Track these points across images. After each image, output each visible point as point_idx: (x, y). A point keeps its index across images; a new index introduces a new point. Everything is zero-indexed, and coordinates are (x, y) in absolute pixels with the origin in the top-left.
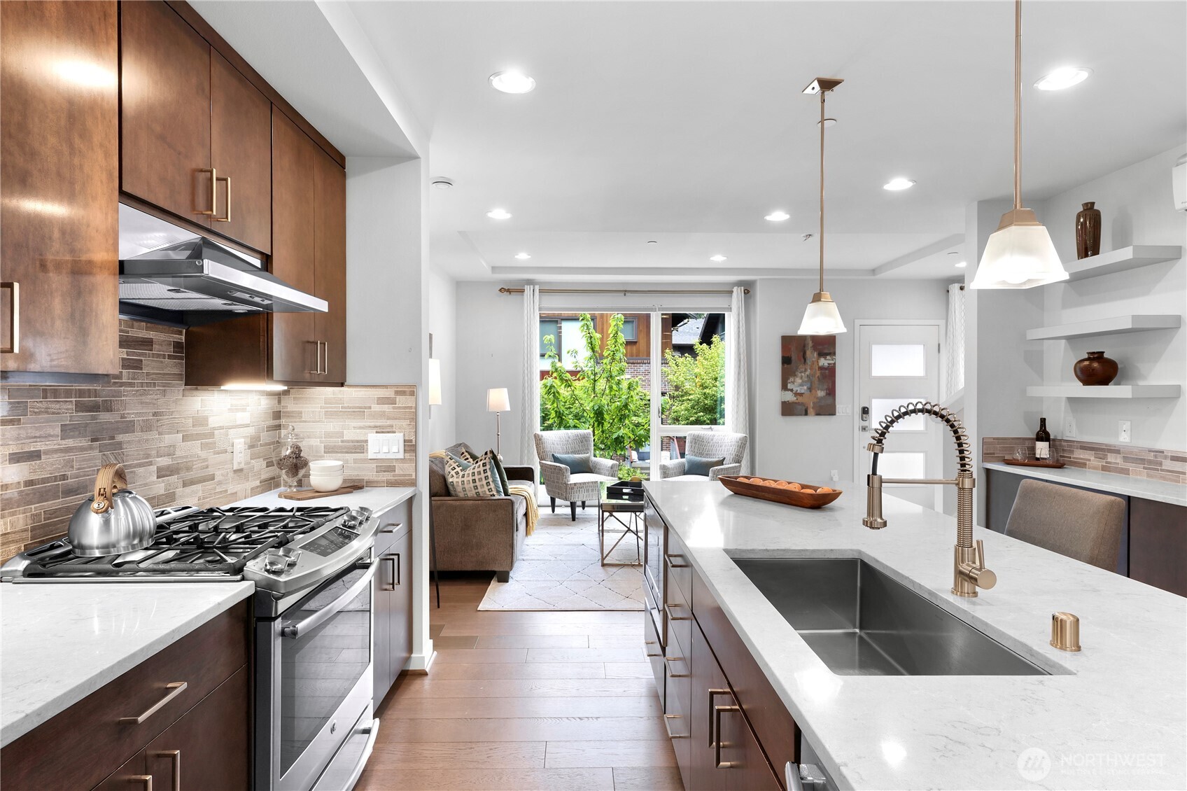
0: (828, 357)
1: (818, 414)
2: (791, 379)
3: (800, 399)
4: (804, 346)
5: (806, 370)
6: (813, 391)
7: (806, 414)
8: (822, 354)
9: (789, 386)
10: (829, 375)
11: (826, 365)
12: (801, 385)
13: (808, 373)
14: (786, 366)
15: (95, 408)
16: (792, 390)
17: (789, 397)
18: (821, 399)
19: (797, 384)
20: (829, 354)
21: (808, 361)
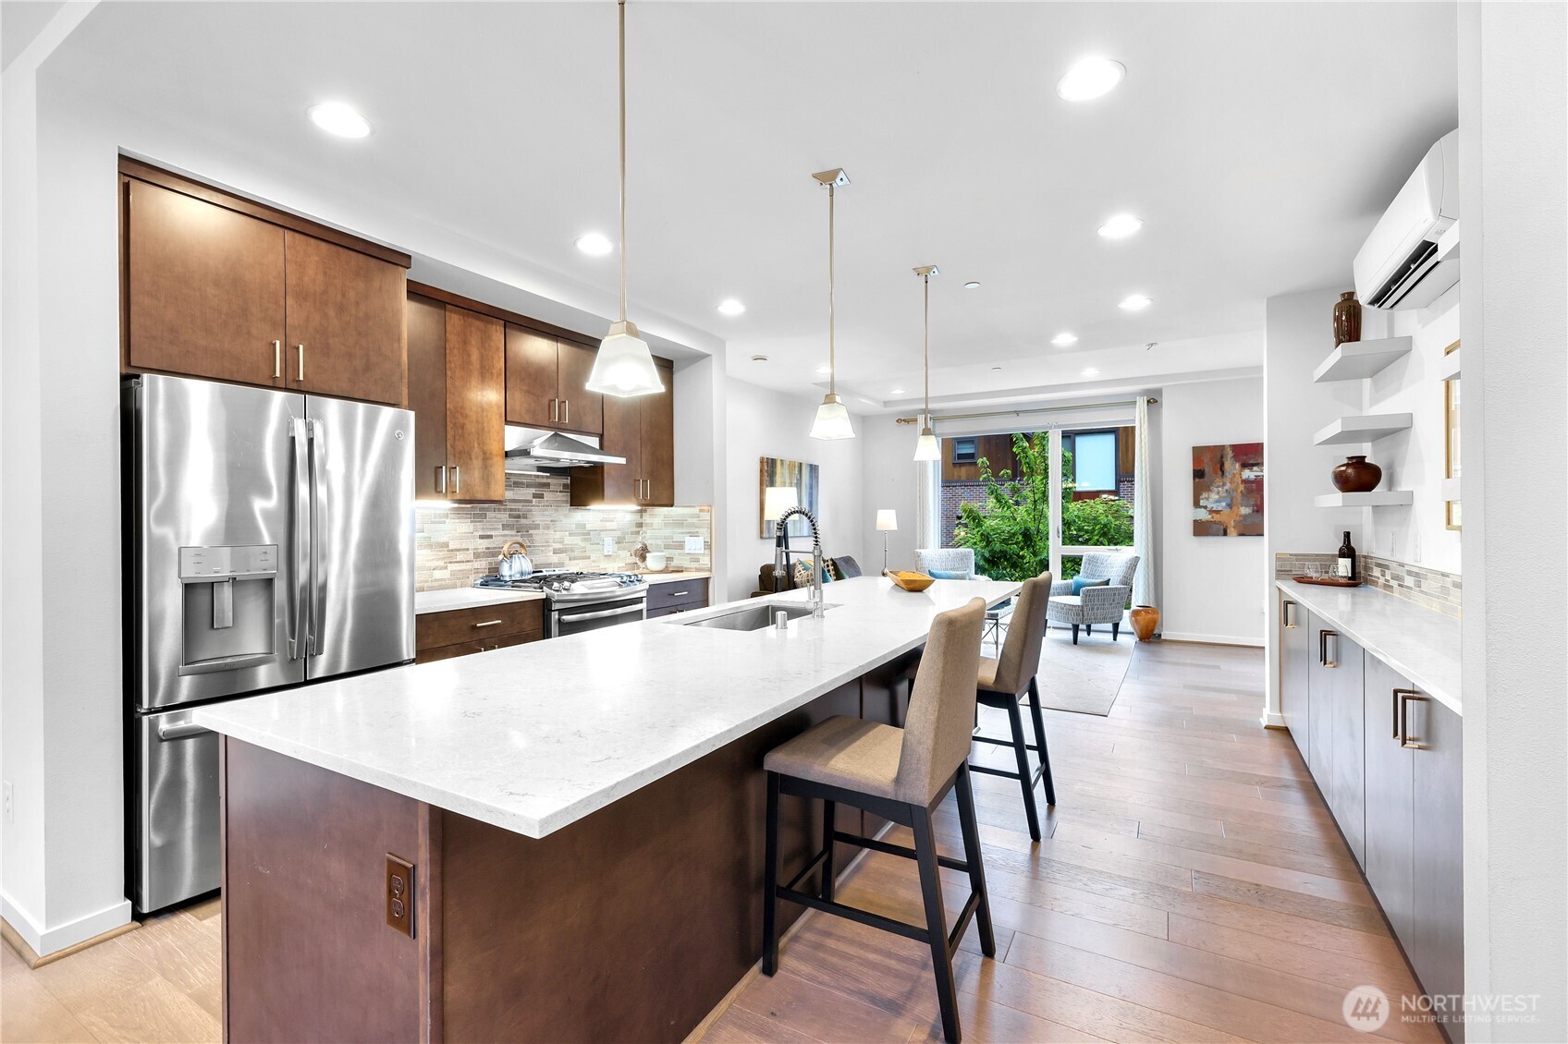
0: (1255, 468)
1: (1242, 535)
2: (1205, 495)
3: (1217, 518)
4: (1222, 457)
5: (1224, 484)
6: (1235, 508)
7: (1225, 533)
8: (1245, 466)
9: (1202, 503)
10: (1255, 489)
11: (1251, 477)
12: (1218, 501)
13: (1226, 487)
14: (1197, 480)
15: (519, 517)
16: (1205, 507)
17: (1203, 515)
18: (1245, 516)
19: (1213, 499)
20: (1257, 465)
21: (1226, 474)
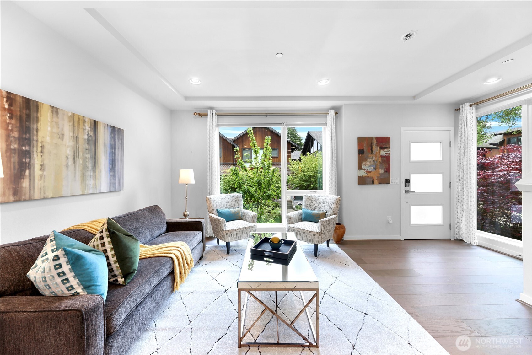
0: (386, 150)
1: (380, 183)
2: (364, 163)
3: (370, 175)
4: (372, 143)
5: (372, 158)
6: (377, 170)
7: (373, 183)
8: (382, 148)
9: (363, 167)
10: (386, 160)
11: (384, 154)
12: (370, 166)
13: (374, 159)
14: (361, 155)
16: (364, 169)
17: (363, 173)
18: (381, 174)
19: (367, 165)
20: (386, 148)
21: (374, 152)
